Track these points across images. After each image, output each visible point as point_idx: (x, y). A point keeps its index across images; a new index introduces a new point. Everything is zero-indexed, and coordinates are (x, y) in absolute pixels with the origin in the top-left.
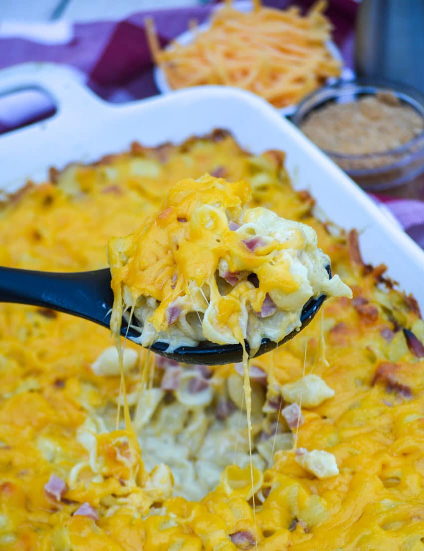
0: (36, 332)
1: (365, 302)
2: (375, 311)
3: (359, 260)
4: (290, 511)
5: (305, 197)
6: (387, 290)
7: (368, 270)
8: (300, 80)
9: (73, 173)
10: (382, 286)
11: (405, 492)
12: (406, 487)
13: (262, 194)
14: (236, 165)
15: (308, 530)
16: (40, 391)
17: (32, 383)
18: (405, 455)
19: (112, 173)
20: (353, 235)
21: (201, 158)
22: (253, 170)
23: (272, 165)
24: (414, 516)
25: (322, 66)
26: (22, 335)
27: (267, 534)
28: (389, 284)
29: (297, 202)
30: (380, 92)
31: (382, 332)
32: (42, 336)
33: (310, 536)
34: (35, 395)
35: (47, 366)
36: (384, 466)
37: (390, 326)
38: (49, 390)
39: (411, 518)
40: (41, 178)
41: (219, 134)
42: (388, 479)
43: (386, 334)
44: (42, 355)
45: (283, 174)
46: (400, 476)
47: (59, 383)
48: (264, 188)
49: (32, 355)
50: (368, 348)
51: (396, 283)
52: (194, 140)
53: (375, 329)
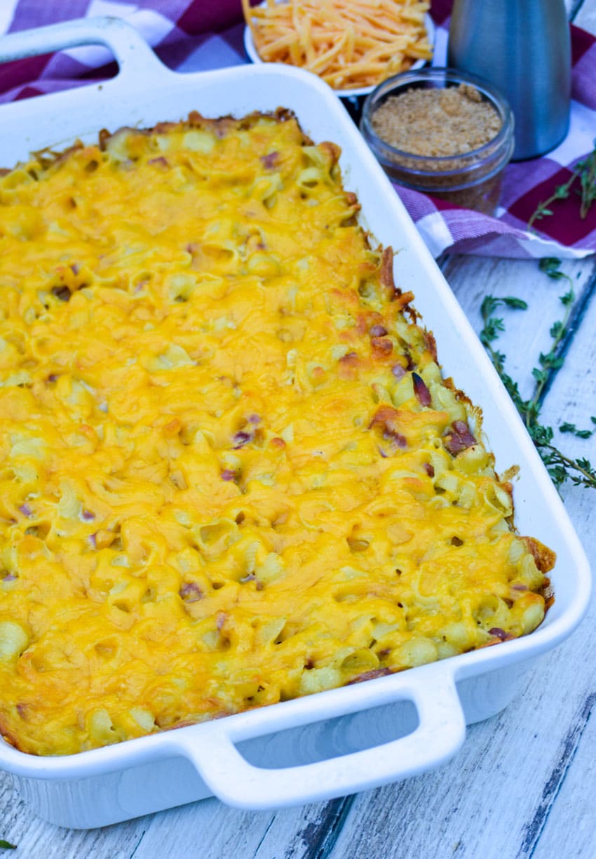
0: (45, 315)
1: (385, 333)
2: (390, 346)
3: (390, 282)
4: (245, 565)
5: (352, 201)
6: (411, 321)
7: (397, 293)
8: (385, 59)
9: (123, 138)
10: (407, 315)
11: (370, 559)
12: (372, 554)
13: (308, 190)
14: (290, 153)
15: (260, 587)
16: (30, 387)
17: (24, 376)
18: (382, 515)
19: (164, 144)
20: (389, 252)
21: (259, 138)
22: (306, 162)
23: (326, 160)
24: (371, 592)
25: (410, 46)
26: (30, 316)
27: (217, 586)
28: (414, 315)
29: (343, 204)
30: (463, 84)
31: (393, 368)
32: (47, 322)
33: (261, 594)
34: (25, 390)
35: (44, 359)
36: (356, 527)
37: (404, 362)
38: (38, 387)
39: (367, 594)
40: (92, 140)
41: (283, 114)
42: (357, 541)
43: (397, 372)
44: (41, 344)
45: (336, 171)
46: (368, 541)
47: (52, 378)
48: (312, 184)
49: (31, 343)
50: (373, 386)
51: (420, 317)
52: (258, 116)
53: (386, 365)
